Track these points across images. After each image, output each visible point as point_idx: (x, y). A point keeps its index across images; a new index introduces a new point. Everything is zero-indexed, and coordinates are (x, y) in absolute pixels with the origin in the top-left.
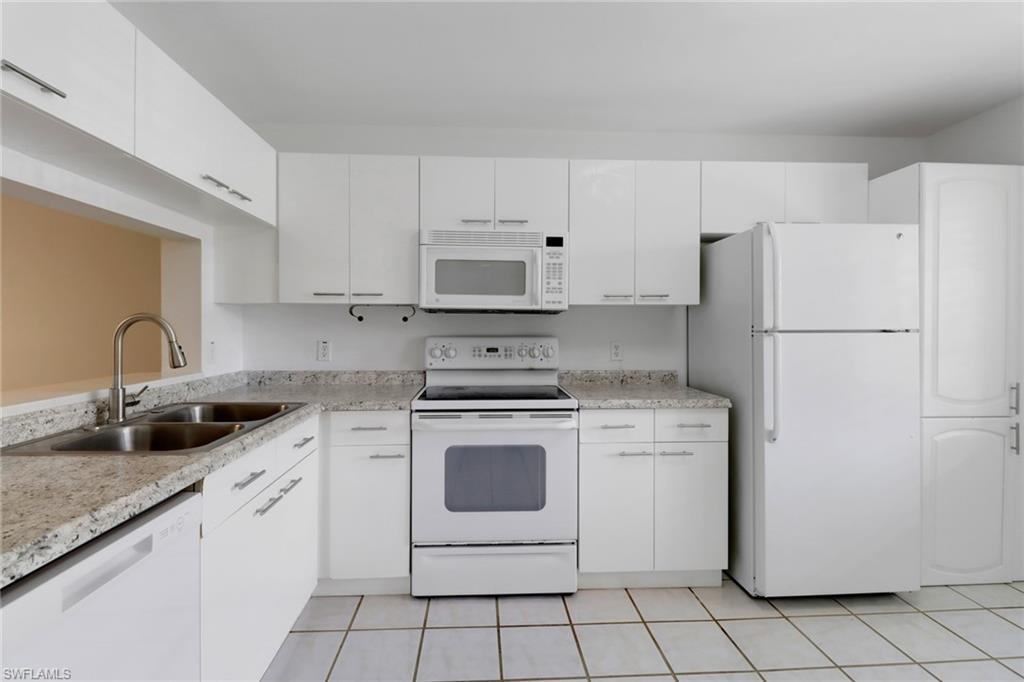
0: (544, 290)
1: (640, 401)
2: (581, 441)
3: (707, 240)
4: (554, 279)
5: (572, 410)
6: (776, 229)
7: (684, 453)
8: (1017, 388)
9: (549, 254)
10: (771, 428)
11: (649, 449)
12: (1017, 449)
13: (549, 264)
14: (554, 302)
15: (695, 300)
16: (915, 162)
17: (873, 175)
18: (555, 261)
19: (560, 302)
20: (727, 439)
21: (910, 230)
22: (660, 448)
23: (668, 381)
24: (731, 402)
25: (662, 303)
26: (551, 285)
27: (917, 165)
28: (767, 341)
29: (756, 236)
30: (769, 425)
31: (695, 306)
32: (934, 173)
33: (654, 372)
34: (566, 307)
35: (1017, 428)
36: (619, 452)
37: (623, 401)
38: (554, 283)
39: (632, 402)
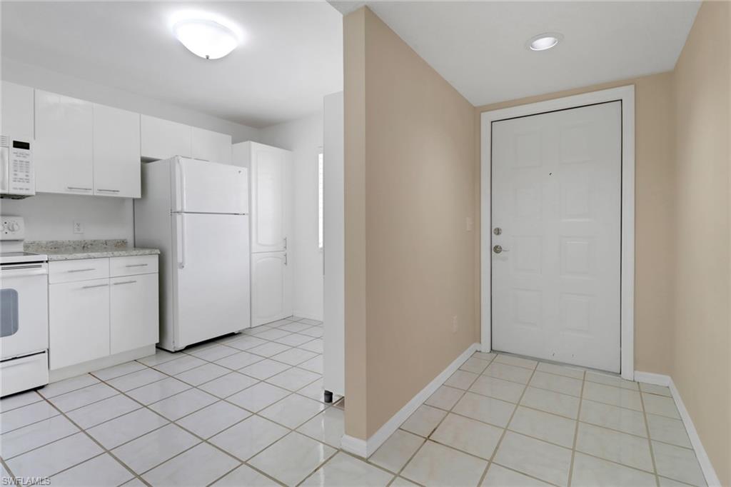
0: (11, 179)
1: (99, 254)
2: (50, 282)
3: (145, 161)
4: (21, 172)
5: (42, 262)
6: (182, 161)
7: (131, 282)
8: (285, 239)
9: (14, 153)
10: (181, 261)
11: (106, 281)
12: (286, 264)
13: (16, 161)
14: (21, 189)
15: (139, 196)
16: (247, 140)
17: (234, 142)
18: (22, 159)
19: (27, 189)
20: (157, 271)
21: (245, 170)
22: (113, 281)
23: (120, 245)
24: (160, 251)
25: (115, 195)
26: (19, 177)
27: (248, 142)
28: (178, 217)
29: (172, 163)
30: (180, 260)
31: (137, 199)
32: (255, 146)
33: (109, 241)
34: (34, 194)
35: (286, 255)
36: (82, 286)
37: (85, 254)
38: (21, 175)
39: (92, 254)
